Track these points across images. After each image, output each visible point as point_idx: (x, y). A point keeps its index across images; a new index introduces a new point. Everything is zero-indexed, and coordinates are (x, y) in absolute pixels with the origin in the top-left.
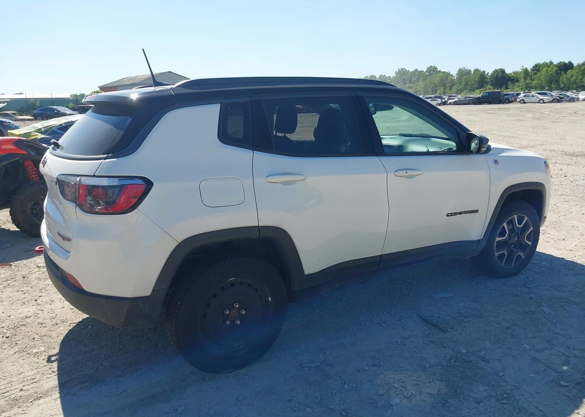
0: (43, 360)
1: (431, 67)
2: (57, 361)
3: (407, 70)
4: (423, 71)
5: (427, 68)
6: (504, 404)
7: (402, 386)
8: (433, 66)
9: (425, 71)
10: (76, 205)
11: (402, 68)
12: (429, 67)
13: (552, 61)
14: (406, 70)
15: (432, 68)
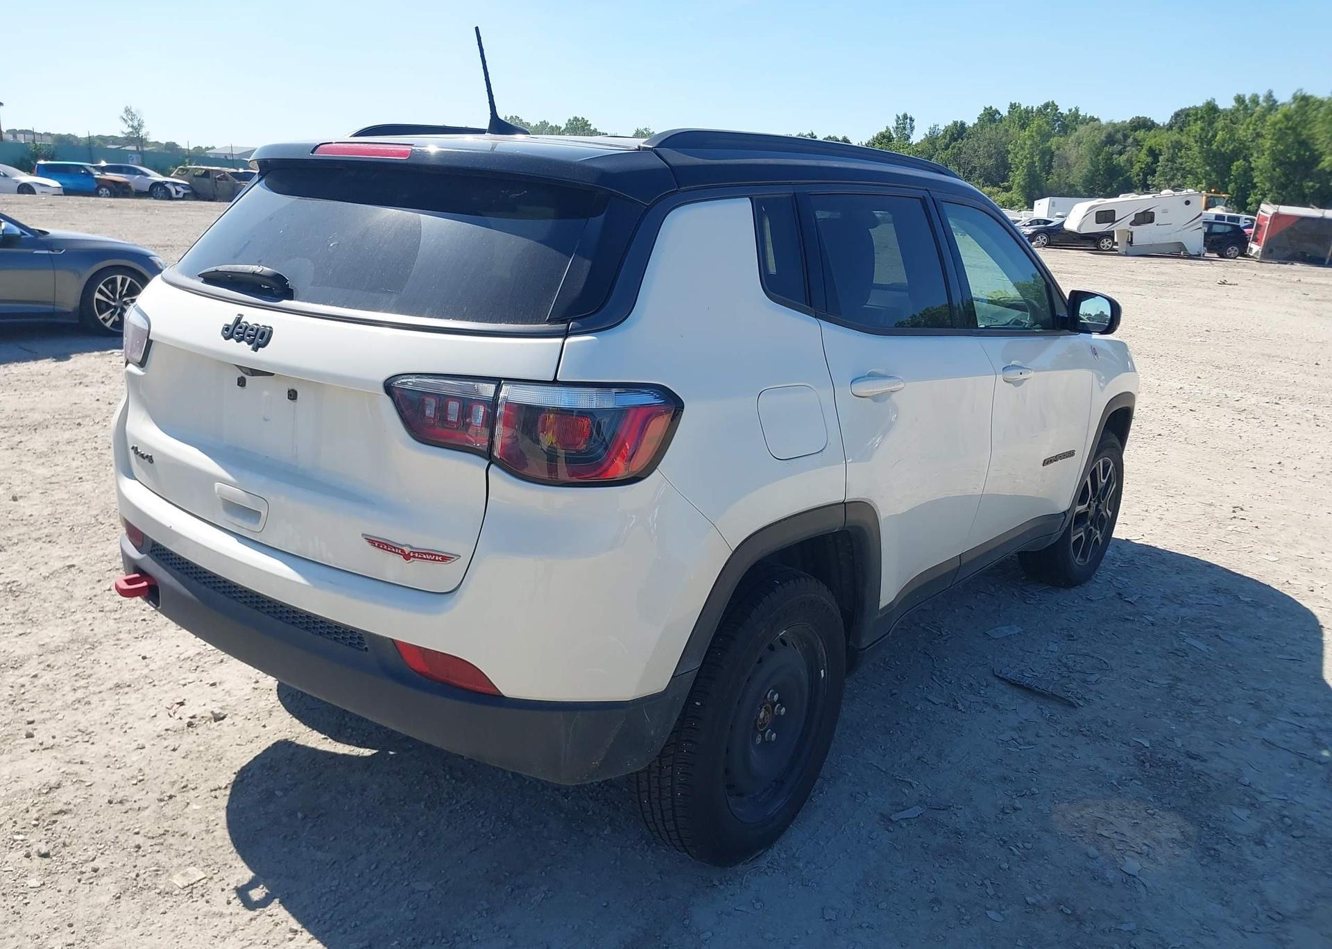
0: (229, 903)
1: (576, 119)
2: (277, 901)
3: (523, 121)
4: (560, 128)
5: (567, 122)
6: (1298, 838)
7: (1116, 832)
8: (580, 119)
9: (562, 129)
10: (487, 463)
11: (512, 117)
12: (572, 119)
13: (815, 134)
14: (521, 120)
15: (578, 123)
